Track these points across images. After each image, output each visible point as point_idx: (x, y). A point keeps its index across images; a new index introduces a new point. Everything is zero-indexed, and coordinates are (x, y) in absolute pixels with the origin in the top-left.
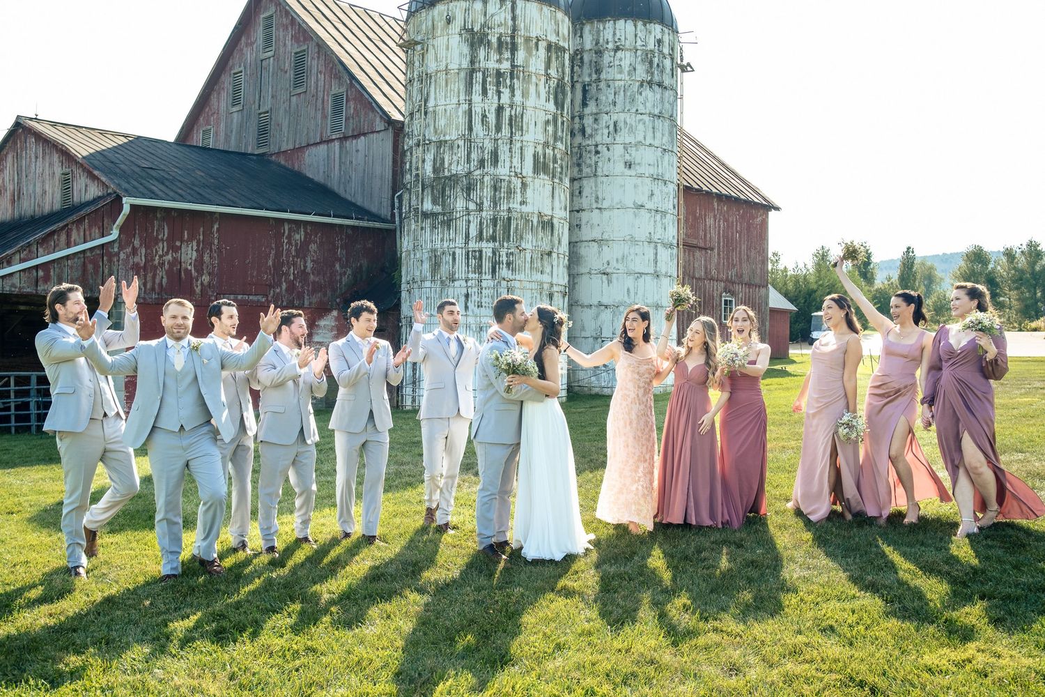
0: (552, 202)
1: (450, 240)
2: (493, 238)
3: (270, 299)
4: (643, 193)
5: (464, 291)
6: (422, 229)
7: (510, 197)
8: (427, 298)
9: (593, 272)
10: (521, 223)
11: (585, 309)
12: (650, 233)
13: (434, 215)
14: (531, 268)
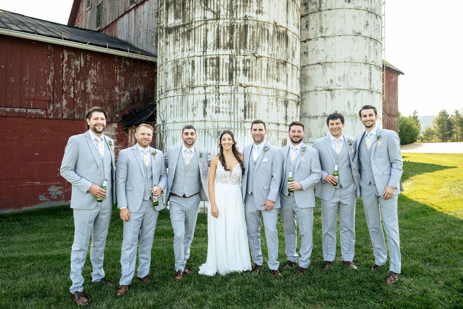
0: (287, 15)
1: (190, 50)
2: (230, 46)
3: (49, 112)
4: (360, 23)
5: (203, 97)
6: (167, 44)
7: (246, 6)
8: (171, 106)
9: (318, 89)
10: (258, 31)
11: (312, 120)
12: (366, 56)
13: (176, 28)
14: (267, 75)
